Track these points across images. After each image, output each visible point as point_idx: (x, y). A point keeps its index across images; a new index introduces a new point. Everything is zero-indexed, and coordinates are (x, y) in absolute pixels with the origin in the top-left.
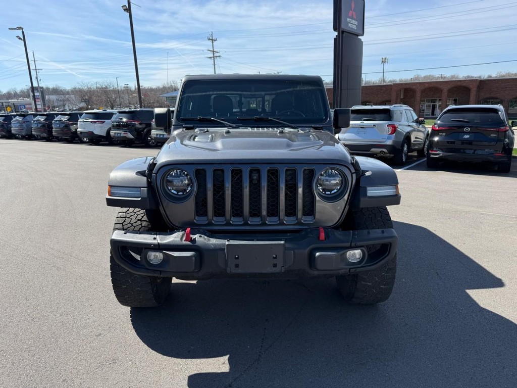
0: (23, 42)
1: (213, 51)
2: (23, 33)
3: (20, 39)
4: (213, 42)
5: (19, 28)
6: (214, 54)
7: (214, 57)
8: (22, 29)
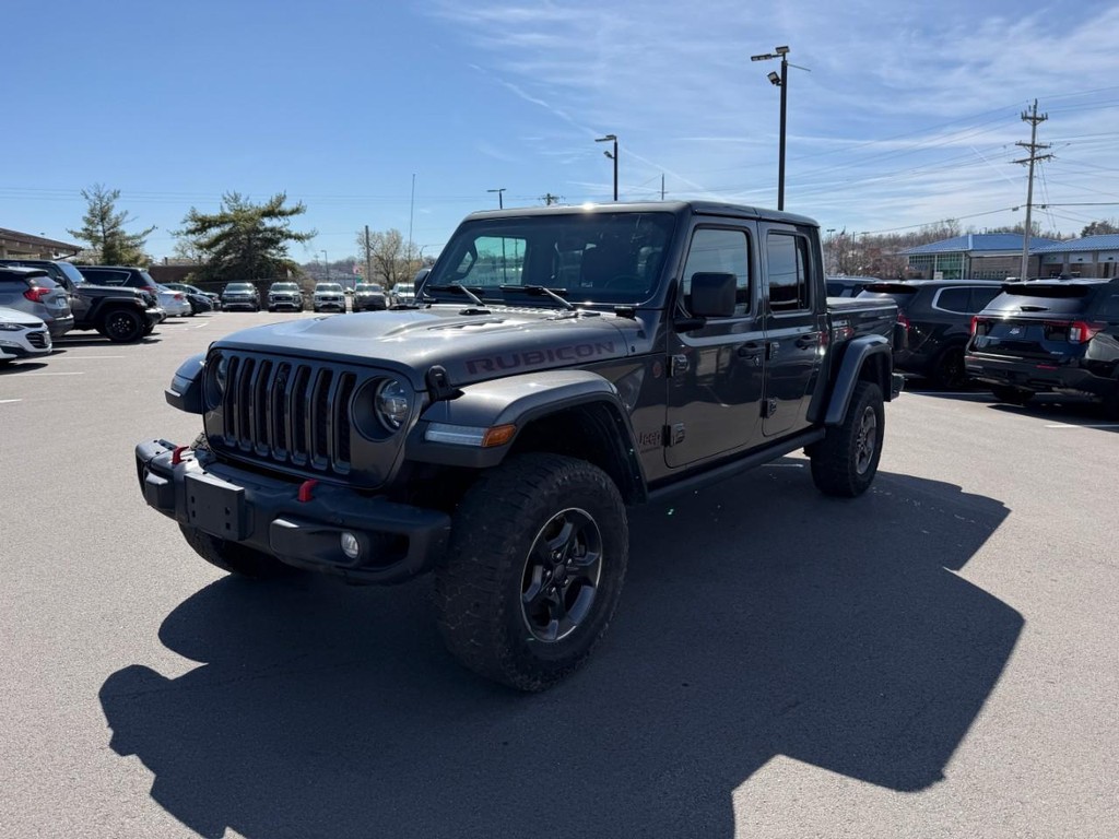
0: (613, 161)
1: (1033, 146)
2: (616, 144)
3: (609, 156)
4: (1035, 124)
5: (611, 137)
6: (1033, 152)
7: (1032, 160)
8: (615, 138)
